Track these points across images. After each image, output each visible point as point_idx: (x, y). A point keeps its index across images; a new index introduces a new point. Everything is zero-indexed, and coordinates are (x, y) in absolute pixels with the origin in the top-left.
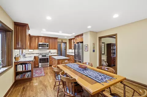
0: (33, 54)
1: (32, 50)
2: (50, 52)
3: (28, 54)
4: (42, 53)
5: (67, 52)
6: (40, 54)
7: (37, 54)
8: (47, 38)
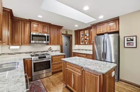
0: (20, 53)
1: (18, 47)
3: (9, 54)
5: (73, 49)
6: (34, 53)
7: (26, 53)
8: (46, 26)
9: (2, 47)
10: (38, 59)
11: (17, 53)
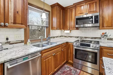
2: (104, 35)
4: (86, 38)
8: (94, 3)
9: (62, 31)
10: (80, 46)
11: (69, 37)
